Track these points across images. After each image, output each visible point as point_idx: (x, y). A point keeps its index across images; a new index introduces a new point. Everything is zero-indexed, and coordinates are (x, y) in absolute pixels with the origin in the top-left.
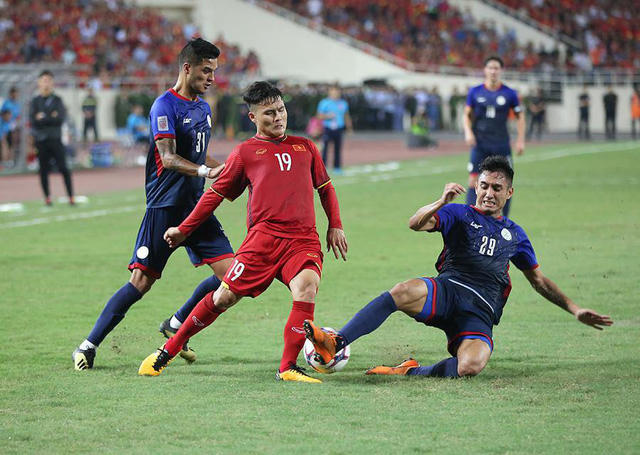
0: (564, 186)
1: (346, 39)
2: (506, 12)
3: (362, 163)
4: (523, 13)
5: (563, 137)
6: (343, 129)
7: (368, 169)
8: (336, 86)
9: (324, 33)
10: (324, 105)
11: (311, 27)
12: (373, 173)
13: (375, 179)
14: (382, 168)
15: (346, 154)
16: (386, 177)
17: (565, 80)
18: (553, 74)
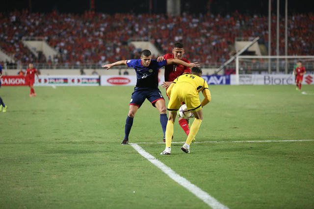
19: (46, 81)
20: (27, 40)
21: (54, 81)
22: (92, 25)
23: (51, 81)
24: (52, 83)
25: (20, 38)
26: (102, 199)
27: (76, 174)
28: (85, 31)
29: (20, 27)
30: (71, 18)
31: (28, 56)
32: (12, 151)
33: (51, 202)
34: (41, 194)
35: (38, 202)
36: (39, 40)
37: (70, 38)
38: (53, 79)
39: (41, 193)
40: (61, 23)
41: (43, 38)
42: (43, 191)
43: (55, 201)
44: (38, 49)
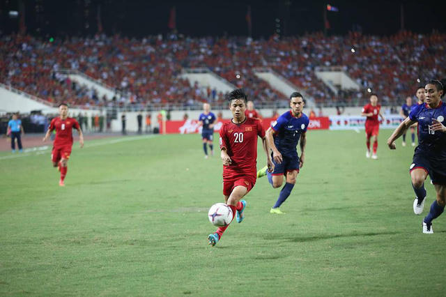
0: (120, 154)
1: (23, 94)
2: (92, 81)
3: (31, 147)
4: (99, 81)
5: (116, 134)
6: (20, 132)
7: (35, 149)
8: (17, 114)
9: (13, 91)
10: (10, 122)
11: (7, 89)
12: (37, 151)
13: (38, 153)
14: (41, 148)
15: (24, 143)
16: (43, 153)
17: (118, 109)
18: (113, 107)
19: (346, 122)
20: (322, 71)
21: (356, 123)
22: (404, 50)
23: (353, 122)
24: (355, 125)
25: (313, 69)
26: (438, 284)
27: (399, 250)
28: (395, 57)
29: (313, 55)
30: (376, 41)
31: (323, 91)
32: (315, 219)
33: (373, 288)
34: (358, 277)
35: (356, 287)
36: (336, 70)
37: (376, 67)
38: (355, 120)
39: (359, 275)
40: (364, 48)
41: (341, 68)
42: (361, 273)
43: (377, 286)
44: (336, 82)
